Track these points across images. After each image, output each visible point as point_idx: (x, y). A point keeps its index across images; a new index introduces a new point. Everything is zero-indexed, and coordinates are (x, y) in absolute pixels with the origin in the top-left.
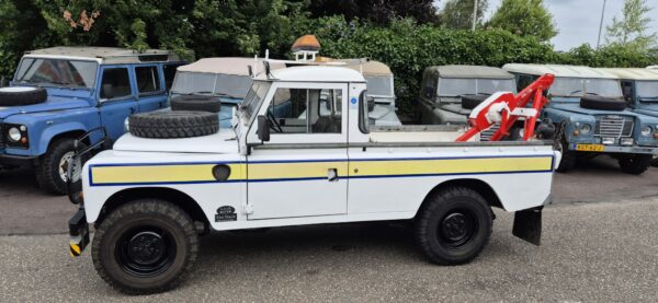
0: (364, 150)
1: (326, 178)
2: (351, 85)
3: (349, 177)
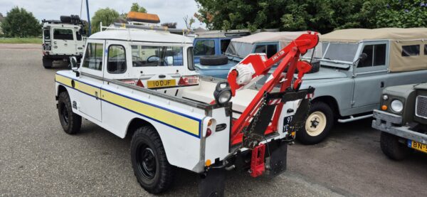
0: (108, 84)
1: (95, 97)
3: (101, 99)
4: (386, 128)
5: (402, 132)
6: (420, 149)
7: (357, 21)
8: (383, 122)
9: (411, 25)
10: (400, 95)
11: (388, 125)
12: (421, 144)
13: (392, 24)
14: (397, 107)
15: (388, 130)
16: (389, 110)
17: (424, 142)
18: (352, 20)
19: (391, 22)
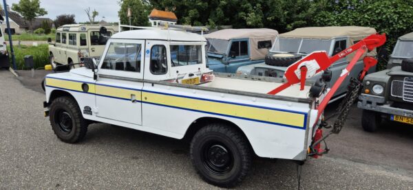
0: (153, 85)
1: (130, 100)
2: (147, 41)
3: (141, 102)
4: (372, 107)
5: (386, 109)
6: (401, 121)
7: (304, 20)
8: (369, 102)
9: (344, 24)
10: (380, 80)
11: (374, 104)
12: (402, 117)
13: (330, 23)
14: (378, 90)
15: (373, 109)
16: (371, 92)
17: (406, 115)
18: (299, 19)
19: (328, 21)
